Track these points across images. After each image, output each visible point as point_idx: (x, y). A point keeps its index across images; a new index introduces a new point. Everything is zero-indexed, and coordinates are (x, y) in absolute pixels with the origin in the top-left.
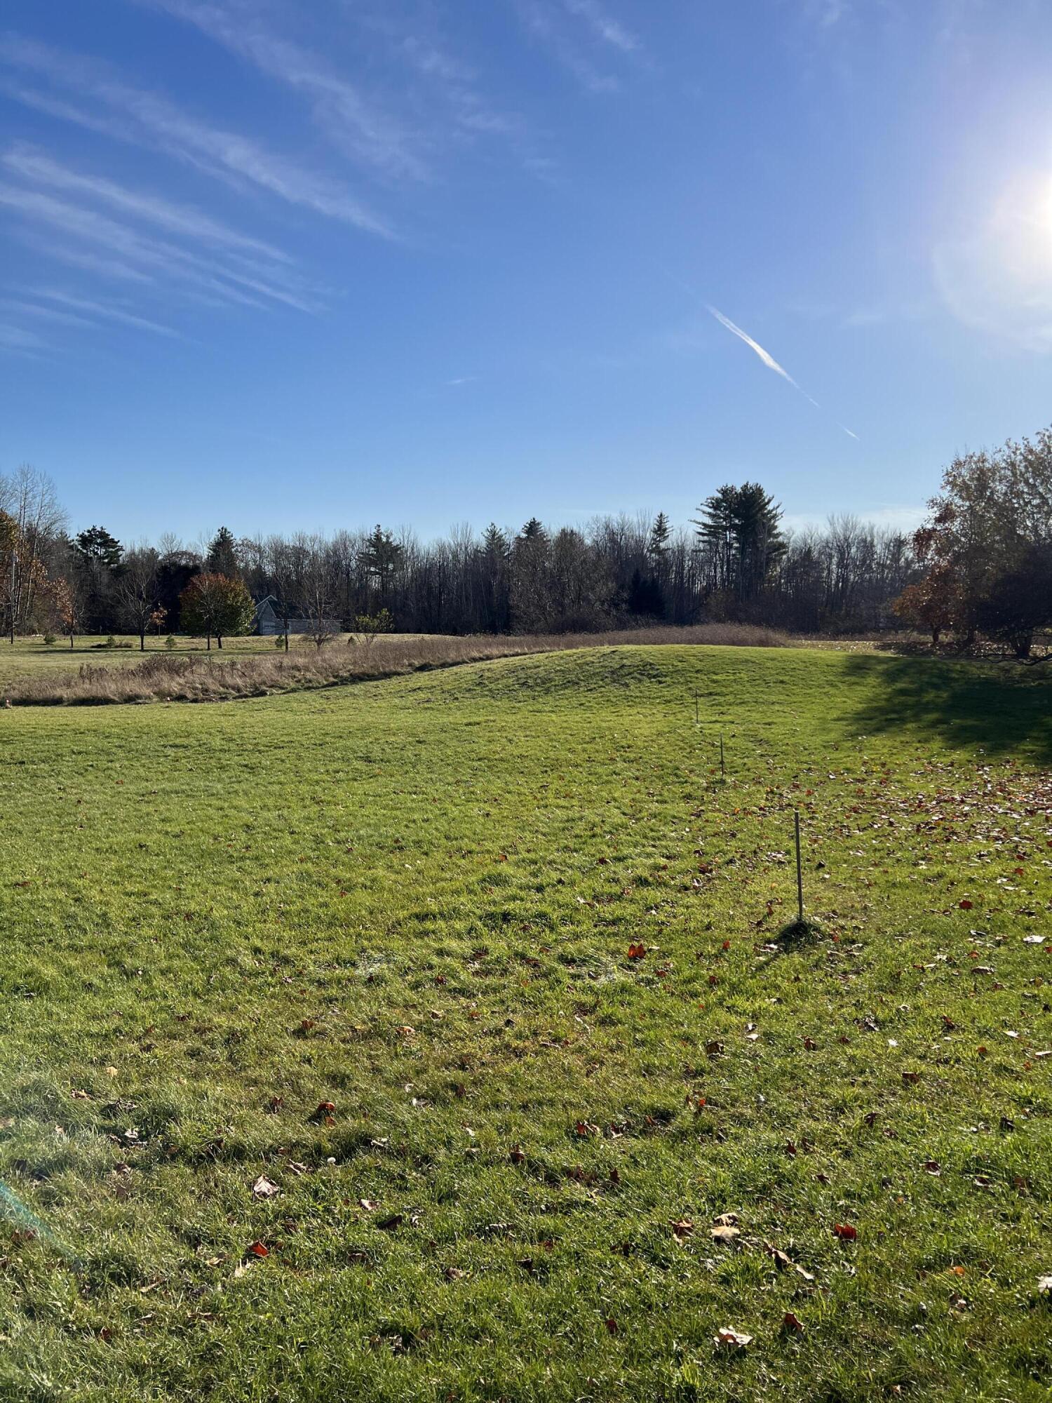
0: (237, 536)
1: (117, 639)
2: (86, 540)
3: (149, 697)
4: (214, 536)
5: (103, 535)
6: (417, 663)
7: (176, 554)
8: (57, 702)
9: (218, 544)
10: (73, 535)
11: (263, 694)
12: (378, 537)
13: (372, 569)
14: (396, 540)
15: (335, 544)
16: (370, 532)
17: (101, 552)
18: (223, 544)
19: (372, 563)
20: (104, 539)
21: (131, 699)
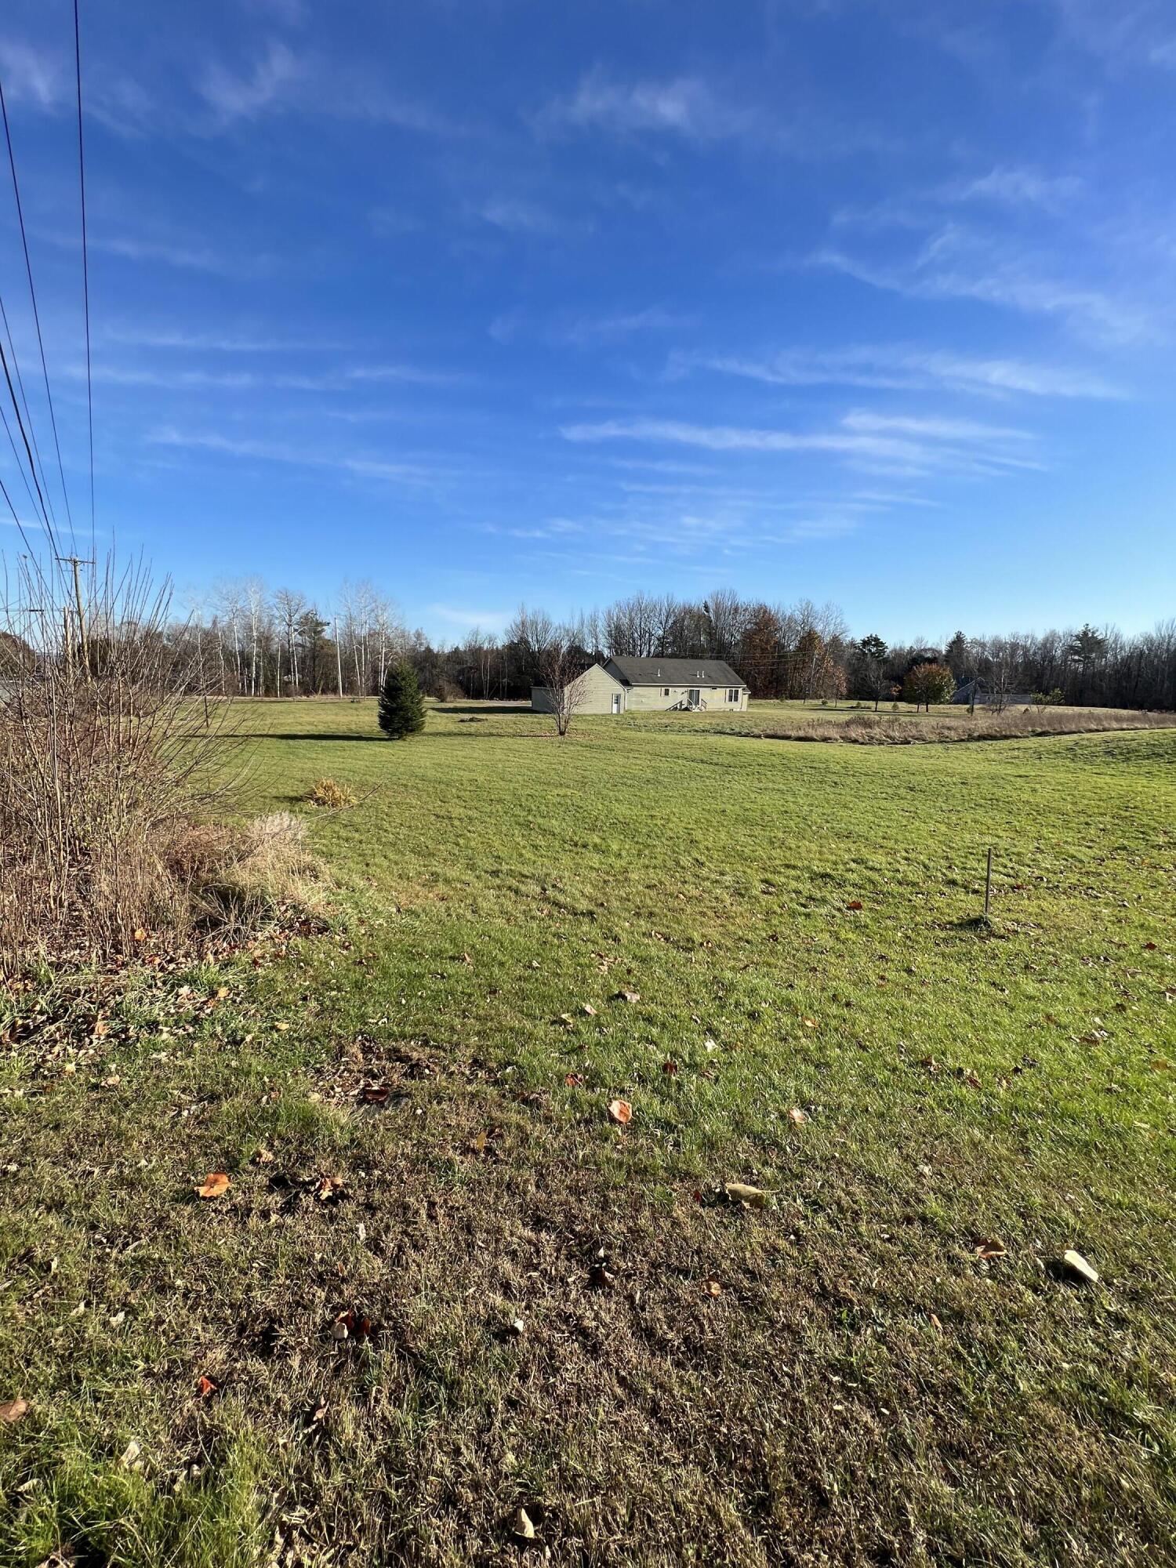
0: (968, 637)
1: (863, 703)
2: (865, 643)
3: (836, 740)
4: (952, 637)
5: (876, 639)
6: (1039, 730)
7: (925, 650)
8: (788, 738)
9: (954, 642)
10: (858, 641)
11: (909, 743)
12: (1085, 634)
13: (1076, 657)
14: (1100, 636)
15: (1046, 640)
16: (1079, 629)
17: (873, 650)
18: (958, 641)
19: (1077, 653)
20: (877, 642)
21: (825, 740)
